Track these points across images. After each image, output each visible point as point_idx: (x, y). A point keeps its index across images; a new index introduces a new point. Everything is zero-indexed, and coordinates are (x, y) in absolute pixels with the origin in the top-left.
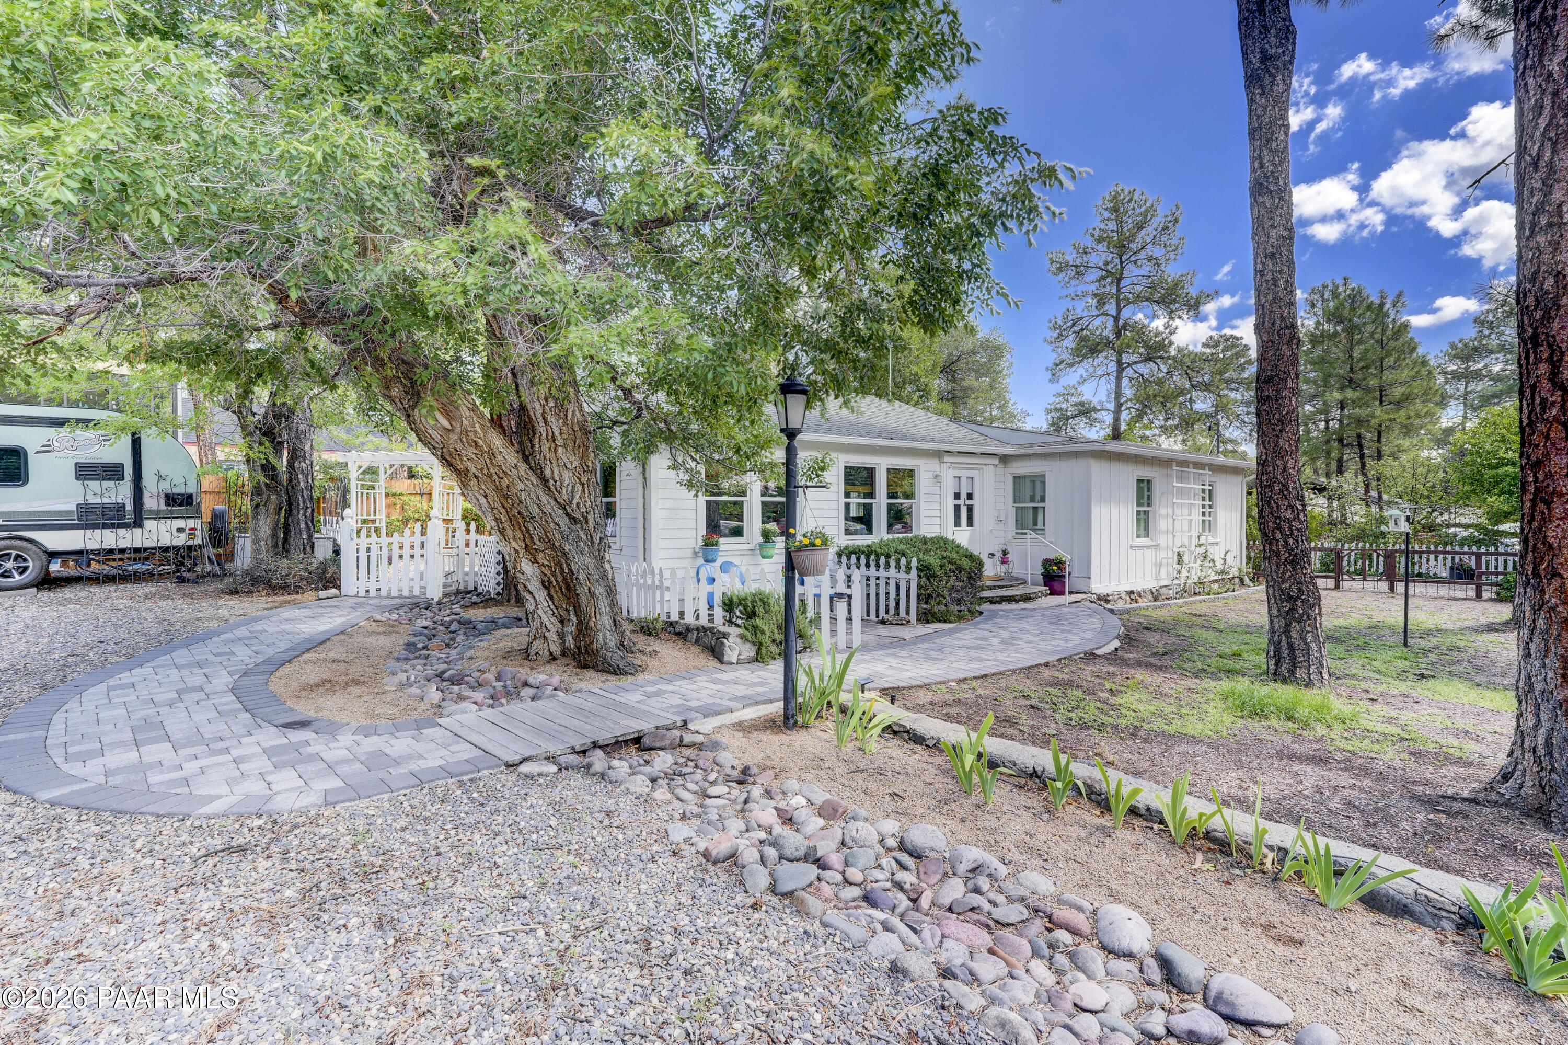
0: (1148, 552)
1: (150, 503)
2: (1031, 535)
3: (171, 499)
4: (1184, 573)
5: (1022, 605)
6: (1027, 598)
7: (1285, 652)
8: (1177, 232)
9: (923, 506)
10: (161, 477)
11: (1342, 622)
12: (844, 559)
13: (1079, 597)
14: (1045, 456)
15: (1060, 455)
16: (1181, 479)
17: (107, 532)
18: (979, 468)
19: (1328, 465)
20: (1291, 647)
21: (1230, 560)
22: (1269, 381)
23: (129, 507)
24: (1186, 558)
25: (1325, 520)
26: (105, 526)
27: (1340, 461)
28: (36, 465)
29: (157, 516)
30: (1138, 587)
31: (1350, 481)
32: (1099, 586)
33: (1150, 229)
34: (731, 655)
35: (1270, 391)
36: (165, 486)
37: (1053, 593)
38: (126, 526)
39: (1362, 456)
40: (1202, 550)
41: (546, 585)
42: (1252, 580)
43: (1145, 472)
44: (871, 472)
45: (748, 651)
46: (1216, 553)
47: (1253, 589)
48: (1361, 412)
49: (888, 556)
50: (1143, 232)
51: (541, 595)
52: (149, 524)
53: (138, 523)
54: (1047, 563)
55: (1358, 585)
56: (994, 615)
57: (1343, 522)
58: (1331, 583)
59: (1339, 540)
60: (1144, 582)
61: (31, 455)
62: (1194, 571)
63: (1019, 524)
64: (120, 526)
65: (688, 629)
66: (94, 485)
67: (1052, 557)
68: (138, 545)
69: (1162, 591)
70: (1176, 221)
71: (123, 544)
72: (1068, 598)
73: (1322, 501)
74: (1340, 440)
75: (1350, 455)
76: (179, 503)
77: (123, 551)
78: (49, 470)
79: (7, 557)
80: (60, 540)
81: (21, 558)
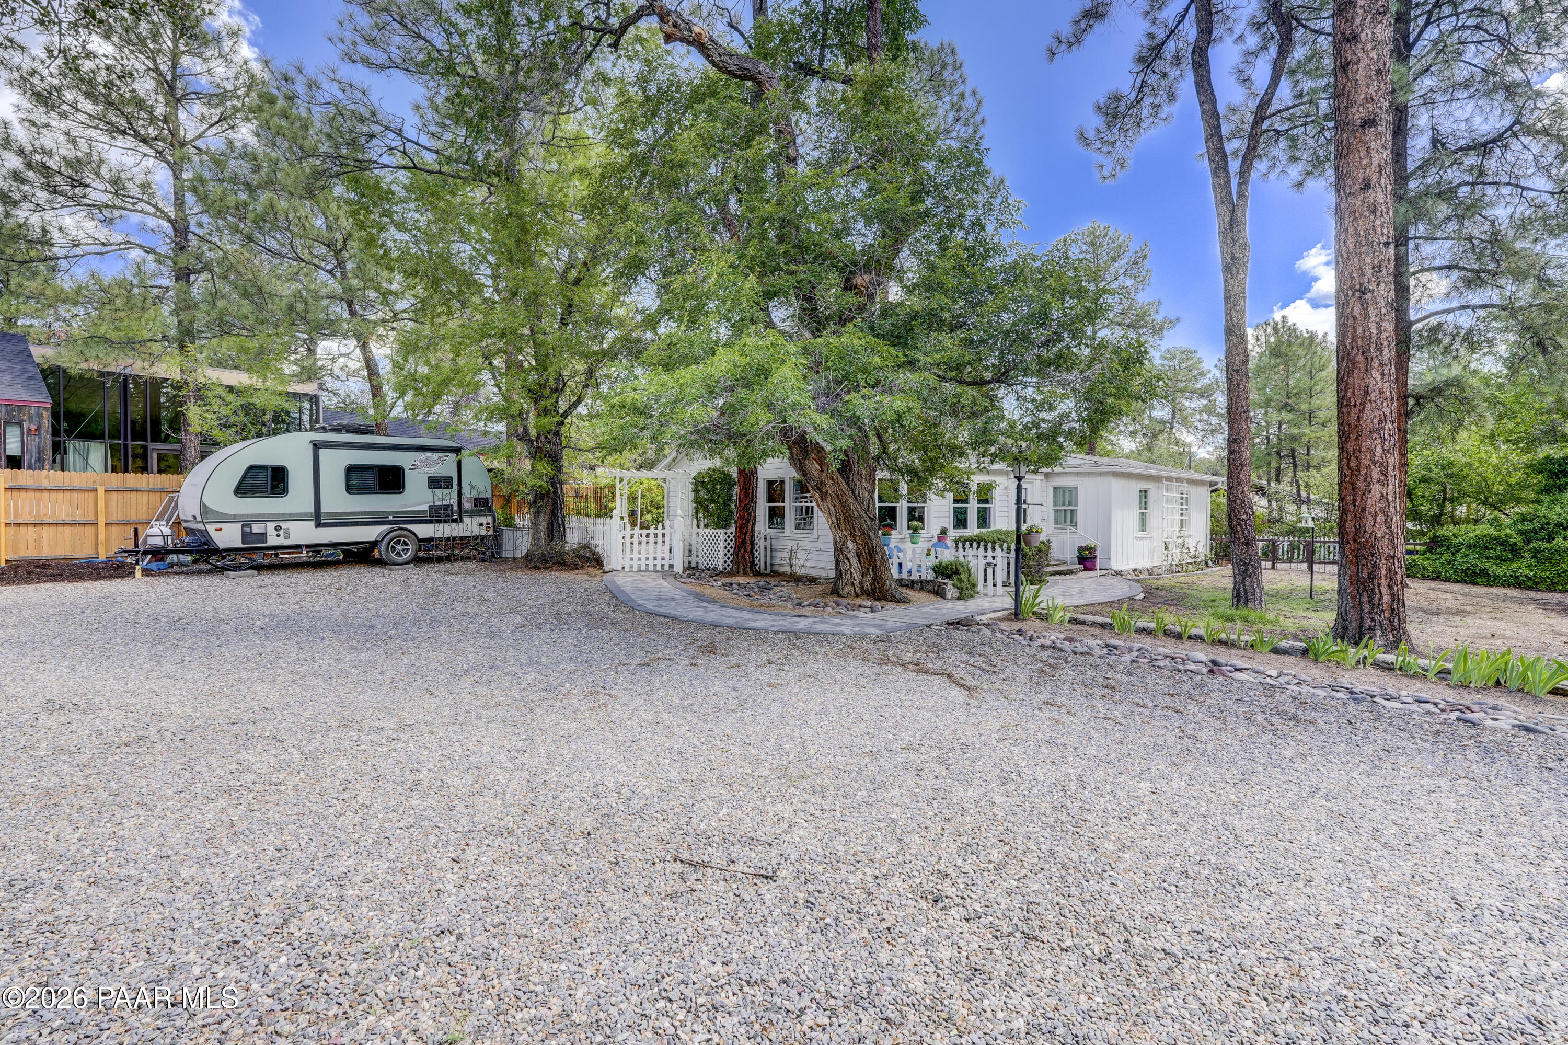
0: (1146, 542)
1: (467, 505)
2: (1069, 530)
3: (477, 502)
4: (1170, 558)
5: (1068, 577)
6: (1071, 572)
7: (1242, 594)
8: (1147, 264)
9: (998, 509)
10: (472, 487)
11: (1275, 587)
12: (960, 545)
13: (1104, 572)
14: (1078, 474)
15: (1089, 474)
16: (1168, 490)
17: (446, 525)
19: (1269, 473)
20: (1245, 591)
21: (1200, 549)
22: (1235, 441)
23: (456, 508)
24: (1170, 547)
25: (1265, 519)
26: (444, 521)
27: (1278, 470)
28: (410, 477)
29: (471, 514)
30: (1139, 567)
31: (1285, 487)
32: (1116, 565)
33: (1123, 262)
34: (949, 596)
35: (1235, 447)
36: (474, 493)
37: (1086, 569)
38: (455, 521)
39: (1295, 466)
40: (1181, 541)
41: (858, 556)
42: (1214, 563)
43: (1145, 485)
45: (956, 593)
46: (1191, 543)
47: (1215, 569)
48: (1295, 431)
49: (994, 543)
50: (1116, 264)
51: (854, 561)
52: (467, 520)
53: (461, 519)
54: (1081, 549)
55: (1286, 566)
56: (1056, 583)
57: (1280, 520)
58: (1269, 564)
59: (1276, 535)
60: (1143, 563)
61: (406, 471)
62: (1176, 555)
63: (1056, 522)
64: (452, 521)
65: (913, 582)
66: (438, 492)
67: (1084, 545)
68: (462, 534)
69: (1155, 570)
70: (1145, 257)
71: (455, 534)
72: (1099, 573)
73: (1264, 502)
74: (1278, 453)
75: (1286, 464)
76: (482, 505)
77: (454, 538)
78: (415, 482)
79: (398, 542)
80: (424, 531)
81: (405, 543)
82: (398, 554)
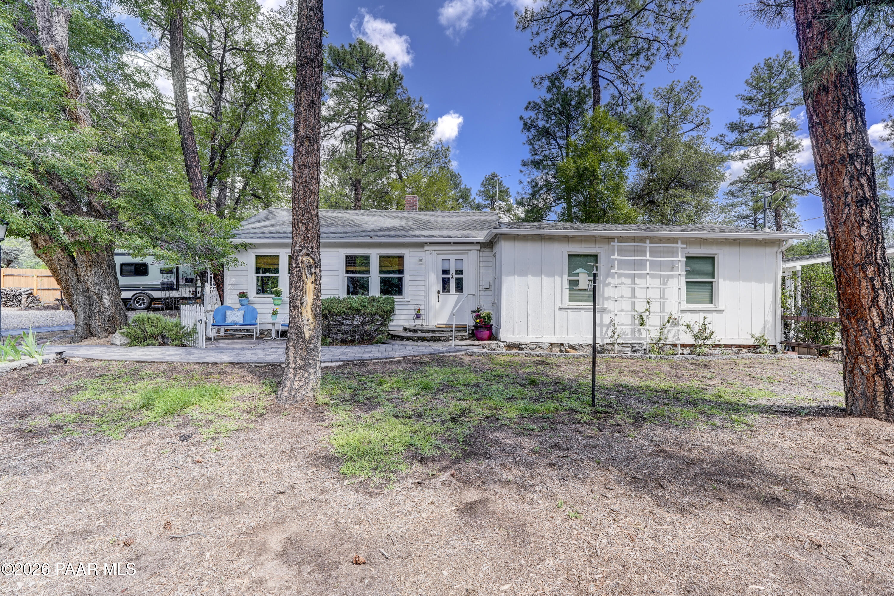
1: (182, 282)
3: (187, 280)
10: (184, 272)
17: (167, 292)
18: (466, 252)
23: (175, 283)
26: (167, 290)
28: (150, 268)
29: (183, 286)
30: (570, 342)
36: (185, 275)
43: (582, 248)
44: (367, 258)
52: (181, 289)
53: (177, 289)
61: (149, 266)
64: (171, 290)
66: (165, 275)
68: (175, 296)
71: (171, 296)
76: (189, 281)
77: (171, 298)
78: (154, 270)
79: (140, 299)
80: (156, 294)
81: (143, 300)
82: (140, 305)
